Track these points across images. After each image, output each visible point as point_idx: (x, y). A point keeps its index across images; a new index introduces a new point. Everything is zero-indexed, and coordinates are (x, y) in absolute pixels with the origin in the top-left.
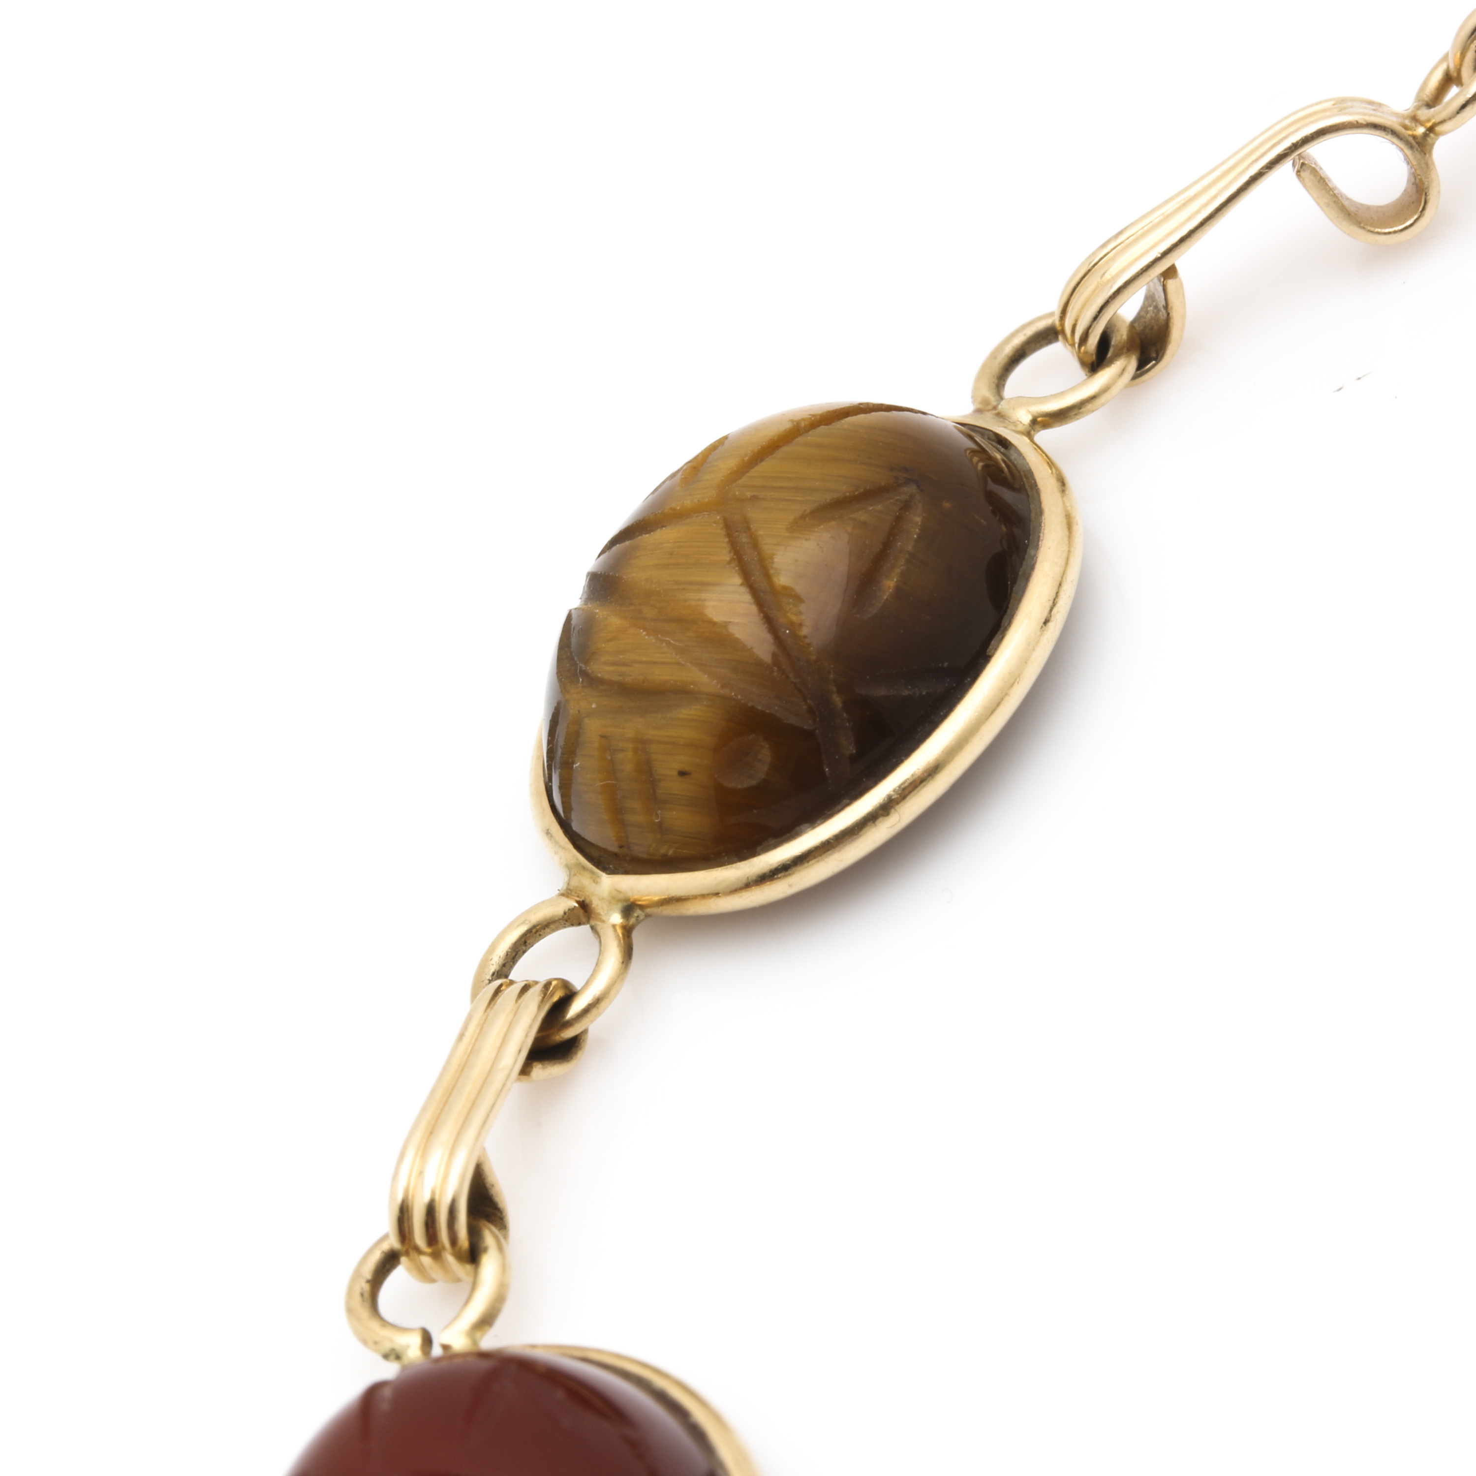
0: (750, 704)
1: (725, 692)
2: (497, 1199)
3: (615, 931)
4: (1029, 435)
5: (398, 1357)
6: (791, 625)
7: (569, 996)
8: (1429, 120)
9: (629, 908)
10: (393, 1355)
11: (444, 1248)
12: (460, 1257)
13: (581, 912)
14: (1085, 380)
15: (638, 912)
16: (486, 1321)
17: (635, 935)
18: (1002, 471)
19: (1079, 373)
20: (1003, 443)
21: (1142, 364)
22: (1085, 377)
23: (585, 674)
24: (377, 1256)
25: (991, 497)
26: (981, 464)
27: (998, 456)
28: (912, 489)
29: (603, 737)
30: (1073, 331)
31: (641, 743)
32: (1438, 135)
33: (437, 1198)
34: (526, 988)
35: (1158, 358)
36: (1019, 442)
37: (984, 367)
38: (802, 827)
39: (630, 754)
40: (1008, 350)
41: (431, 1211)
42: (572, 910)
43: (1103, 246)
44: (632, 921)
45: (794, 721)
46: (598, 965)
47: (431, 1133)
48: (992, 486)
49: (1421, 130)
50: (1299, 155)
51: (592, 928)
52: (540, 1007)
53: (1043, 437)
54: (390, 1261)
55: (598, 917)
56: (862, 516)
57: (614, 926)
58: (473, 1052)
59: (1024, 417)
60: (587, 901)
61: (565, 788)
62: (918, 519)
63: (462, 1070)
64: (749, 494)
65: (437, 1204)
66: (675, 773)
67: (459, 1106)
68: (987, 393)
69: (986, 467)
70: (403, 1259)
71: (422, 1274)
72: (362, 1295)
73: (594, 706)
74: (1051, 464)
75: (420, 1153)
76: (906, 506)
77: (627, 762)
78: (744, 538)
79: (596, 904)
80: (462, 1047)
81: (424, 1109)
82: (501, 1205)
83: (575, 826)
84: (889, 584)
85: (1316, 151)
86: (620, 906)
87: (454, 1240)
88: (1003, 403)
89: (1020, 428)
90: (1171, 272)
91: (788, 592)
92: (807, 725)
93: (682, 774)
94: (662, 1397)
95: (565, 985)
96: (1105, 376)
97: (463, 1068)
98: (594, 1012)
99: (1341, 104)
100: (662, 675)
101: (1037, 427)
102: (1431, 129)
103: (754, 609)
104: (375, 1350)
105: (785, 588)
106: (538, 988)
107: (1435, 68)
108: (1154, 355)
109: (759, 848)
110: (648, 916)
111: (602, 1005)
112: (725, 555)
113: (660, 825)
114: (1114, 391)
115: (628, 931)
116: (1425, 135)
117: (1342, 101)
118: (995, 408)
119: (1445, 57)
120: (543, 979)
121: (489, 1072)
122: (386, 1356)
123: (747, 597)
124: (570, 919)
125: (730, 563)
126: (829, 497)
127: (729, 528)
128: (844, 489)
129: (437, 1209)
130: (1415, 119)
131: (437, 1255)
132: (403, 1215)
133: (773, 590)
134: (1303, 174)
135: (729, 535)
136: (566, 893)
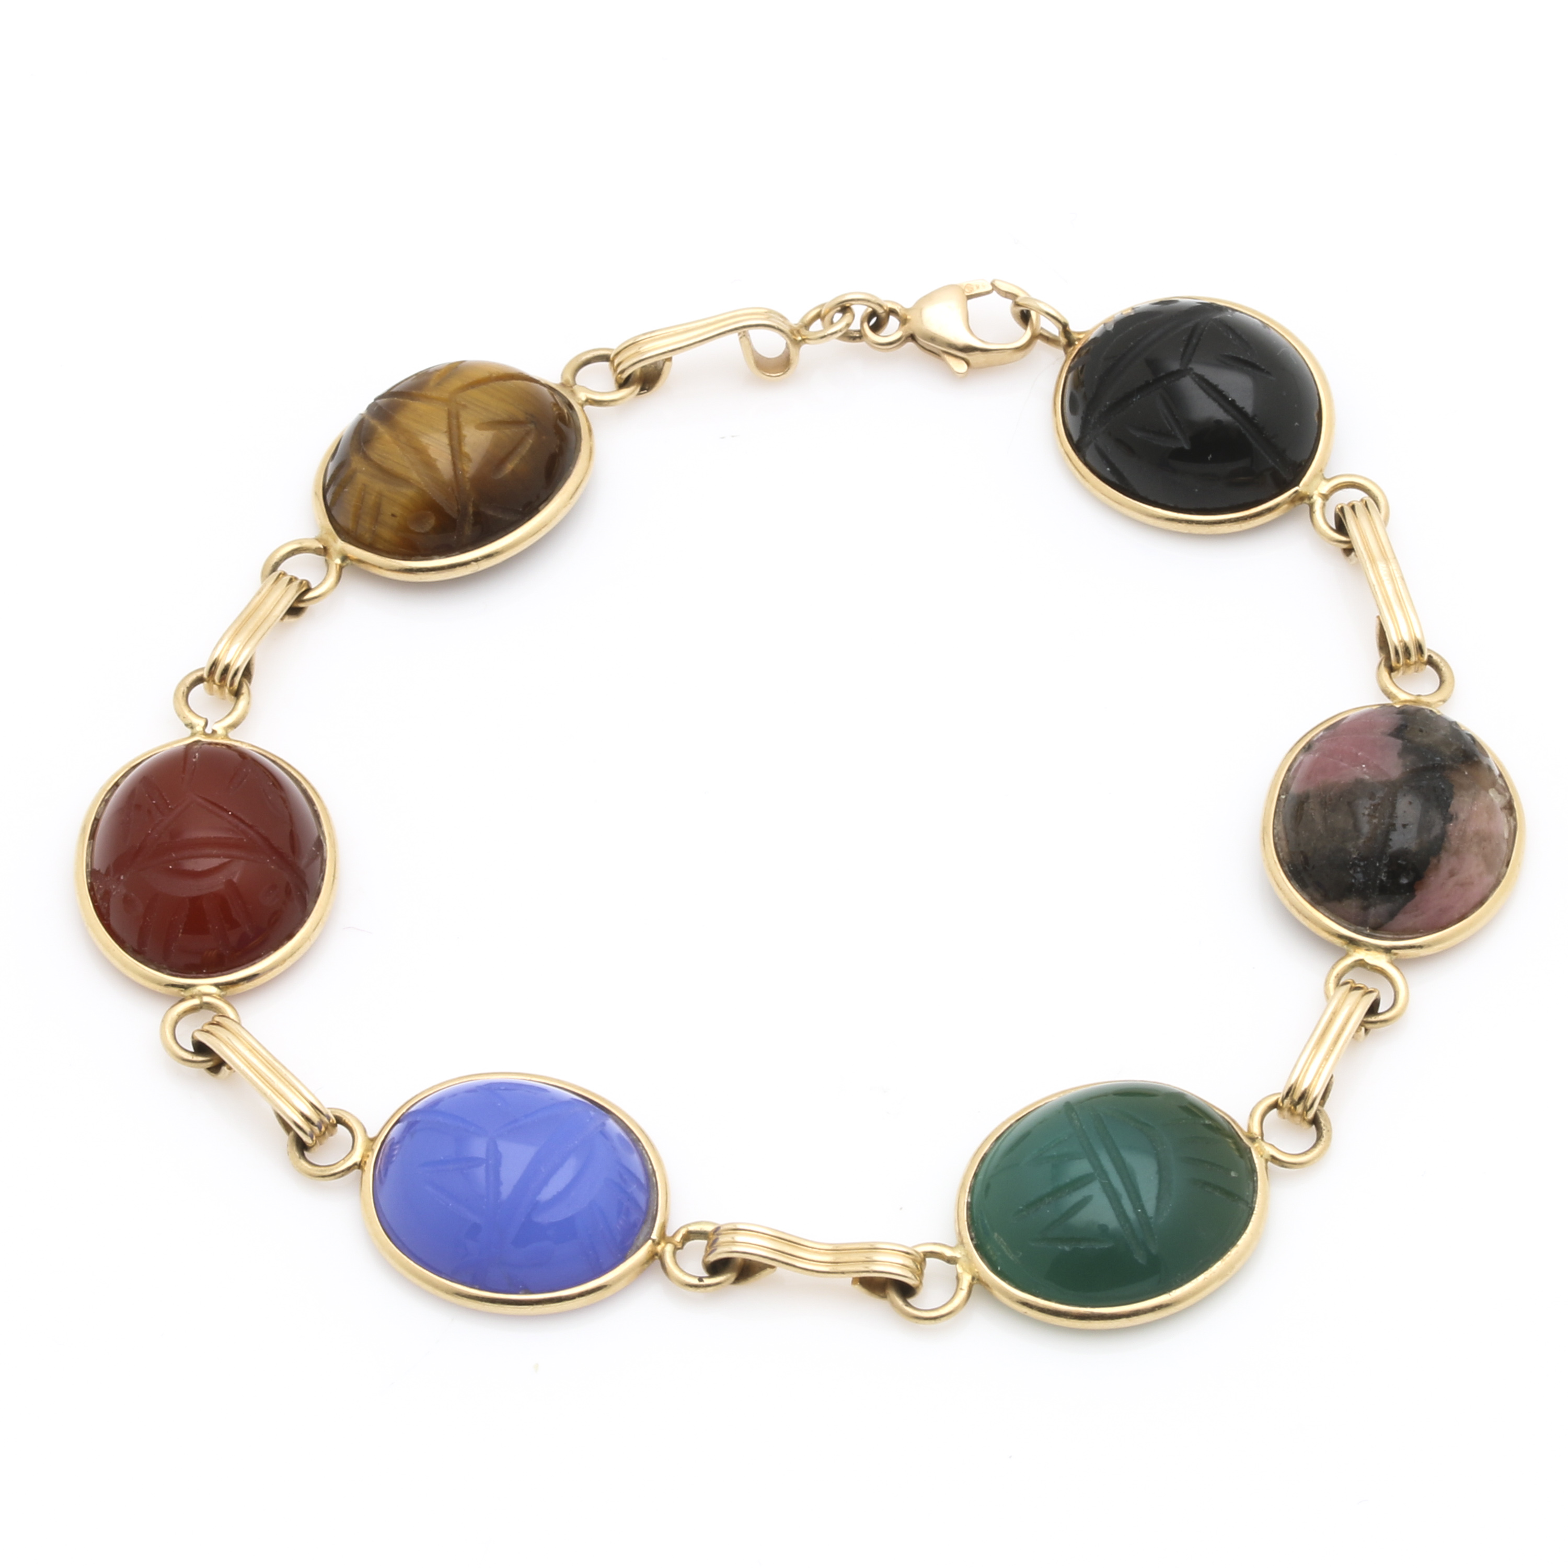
0: (434, 498)
1: (425, 489)
2: (251, 670)
3: (336, 567)
4: (582, 406)
5: (192, 728)
6: (463, 470)
7: (309, 590)
8: (804, 336)
9: (345, 558)
10: (190, 726)
11: (226, 685)
12: (230, 692)
13: (323, 551)
14: (615, 391)
15: (348, 562)
16: (234, 726)
17: (344, 570)
18: (565, 417)
19: (613, 385)
20: (570, 406)
21: (642, 389)
22: (615, 389)
23: (364, 453)
24: (194, 677)
25: (556, 427)
26: (557, 412)
27: (566, 411)
28: (532, 426)
29: (364, 485)
30: (619, 365)
31: (380, 495)
32: (806, 343)
33: (231, 664)
34: (291, 581)
35: (648, 390)
36: (577, 408)
37: (571, 362)
38: (435, 557)
39: (373, 497)
40: (584, 358)
41: (226, 670)
42: (320, 548)
43: (644, 334)
44: (344, 564)
45: (449, 512)
46: (325, 579)
47: (237, 634)
48: (558, 422)
49: (799, 338)
50: (744, 332)
51: (326, 560)
52: (297, 592)
53: (588, 408)
54: (200, 680)
55: (330, 557)
56: (507, 431)
57: (336, 564)
58: (262, 602)
59: (583, 396)
60: (328, 548)
61: (336, 495)
62: (531, 441)
63: (256, 609)
64: (463, 403)
65: (230, 668)
66: (390, 514)
67: (251, 626)
68: (569, 377)
69: (559, 414)
70: (205, 683)
71: (211, 692)
72: (183, 693)
73: (364, 469)
74: (587, 420)
75: (229, 642)
76: (528, 433)
77: (371, 499)
78: (454, 422)
79: (331, 550)
80: (258, 598)
81: (235, 622)
82: (252, 673)
83: (333, 512)
84: (510, 467)
85: (751, 332)
86: (341, 556)
87: (232, 684)
88: (576, 386)
89: (580, 402)
90: (670, 359)
91: (467, 455)
92: (455, 515)
93: (393, 515)
94: (304, 792)
95: (308, 583)
96: (625, 392)
97: (257, 608)
98: (316, 600)
99: (770, 313)
100: (399, 470)
101: (587, 403)
102: (803, 340)
103: (450, 457)
104: (182, 720)
105: (466, 453)
106: (298, 582)
107: (815, 309)
108: (647, 388)
109: (413, 558)
110: (352, 564)
111: (321, 598)
112: (444, 427)
113: (374, 531)
114: (626, 400)
115: (341, 568)
116: (800, 341)
117: (771, 311)
118: (571, 387)
119: (823, 305)
120: (300, 578)
121: (268, 616)
122: (187, 725)
123: (449, 451)
124: (316, 551)
125: (446, 432)
126: (497, 418)
127: (450, 415)
128: (504, 416)
129: (230, 669)
130: (798, 332)
131: (221, 687)
132: (214, 665)
133: (460, 451)
134: (741, 339)
135: (449, 418)
136: (318, 539)
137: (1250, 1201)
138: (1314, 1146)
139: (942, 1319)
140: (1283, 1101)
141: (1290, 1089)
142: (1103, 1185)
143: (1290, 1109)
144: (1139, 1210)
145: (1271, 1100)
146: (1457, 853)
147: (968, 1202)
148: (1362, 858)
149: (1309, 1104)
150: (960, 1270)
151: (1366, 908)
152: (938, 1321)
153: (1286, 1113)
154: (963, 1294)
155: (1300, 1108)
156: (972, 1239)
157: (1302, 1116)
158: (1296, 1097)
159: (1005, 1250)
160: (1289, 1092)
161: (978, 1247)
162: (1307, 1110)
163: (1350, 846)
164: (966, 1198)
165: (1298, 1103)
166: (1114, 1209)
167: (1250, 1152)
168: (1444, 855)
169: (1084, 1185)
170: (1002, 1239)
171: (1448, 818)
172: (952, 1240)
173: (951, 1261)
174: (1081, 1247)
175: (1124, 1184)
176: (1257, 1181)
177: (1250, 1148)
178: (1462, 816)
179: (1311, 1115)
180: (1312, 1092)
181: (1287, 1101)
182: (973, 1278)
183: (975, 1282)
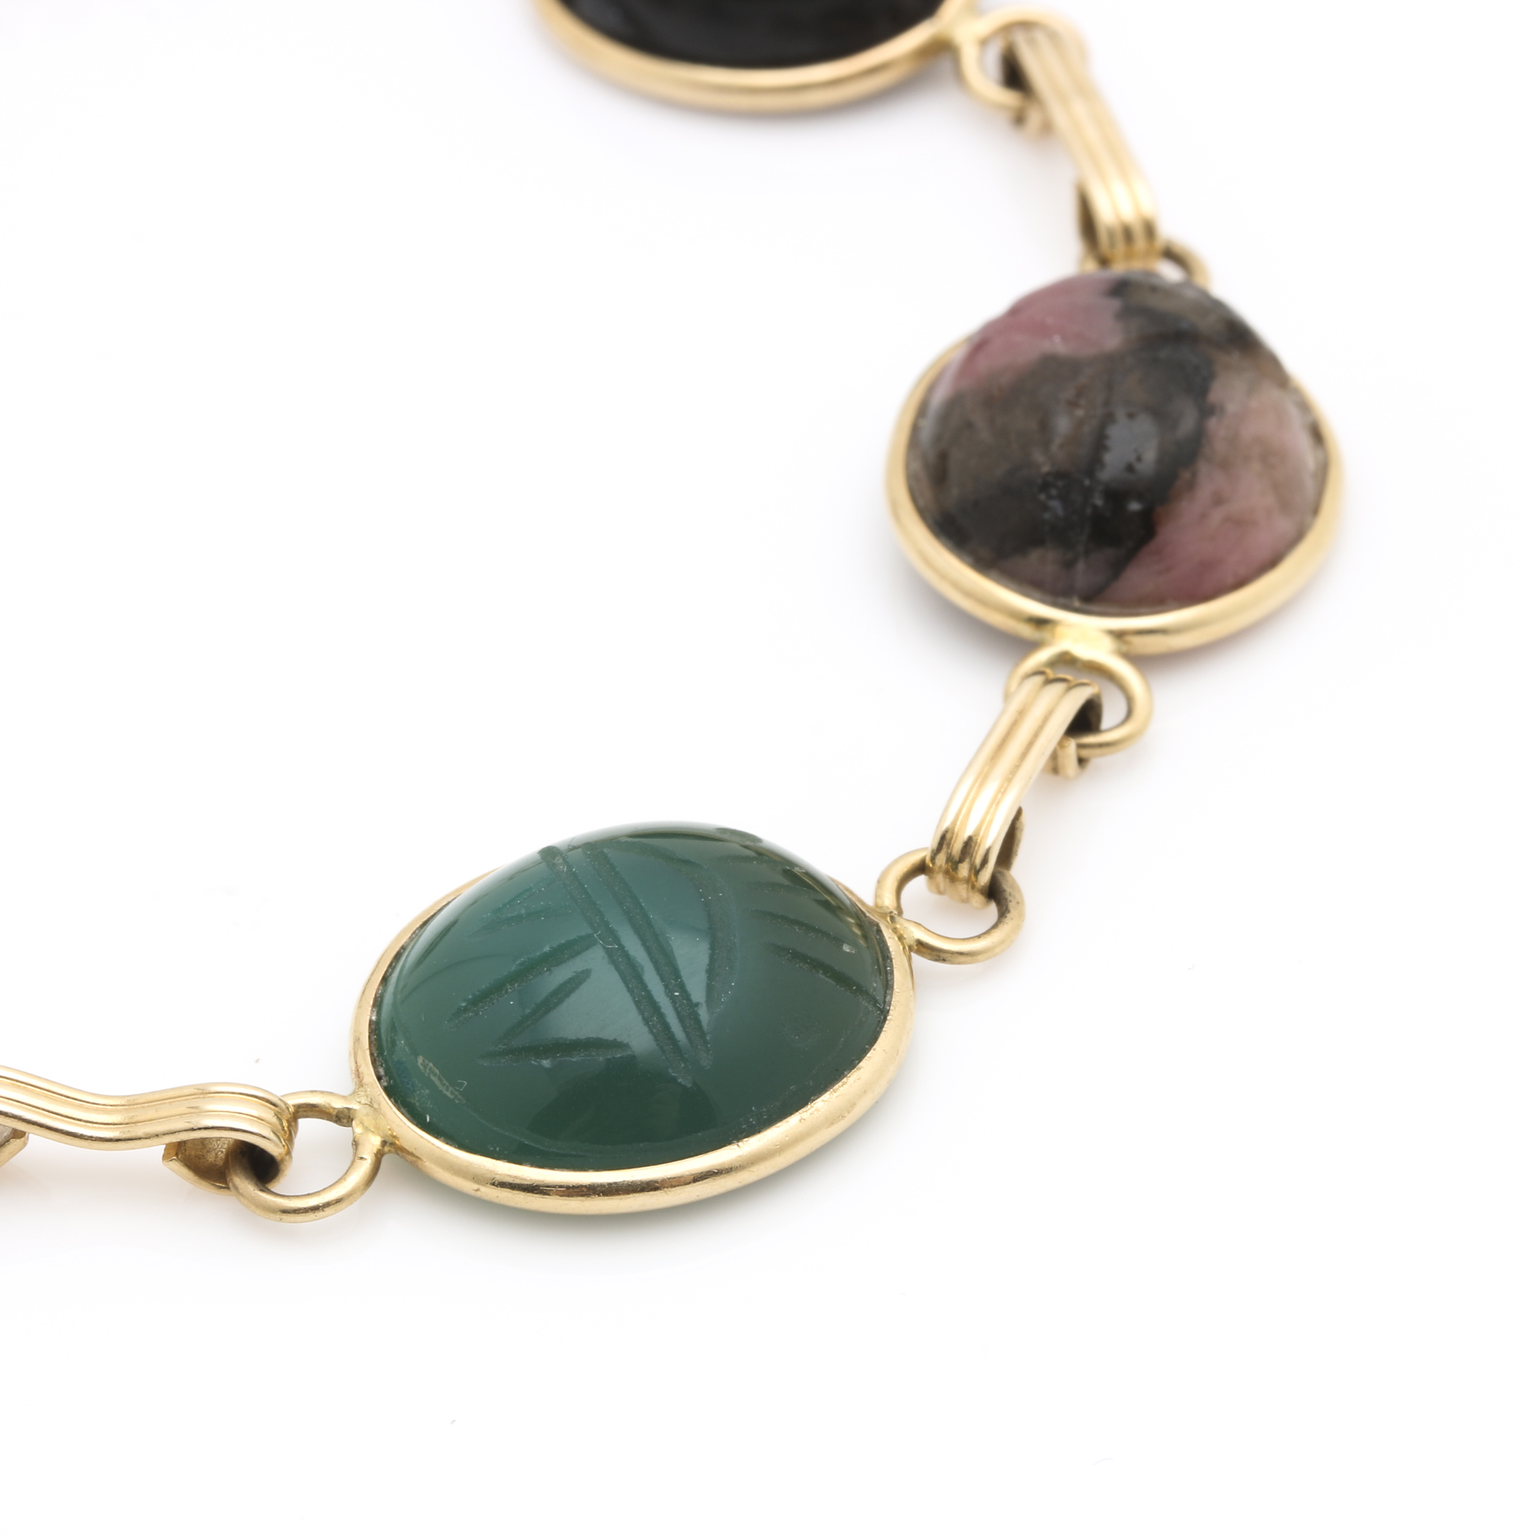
137: (879, 998)
138: (995, 926)
139: (328, 1210)
140: (933, 859)
141: (943, 838)
142: (610, 953)
143: (947, 872)
144: (677, 994)
145: (915, 859)
146: (1225, 465)
147: (371, 1022)
148: (1060, 475)
149: (978, 861)
150: (358, 1130)
151: (1069, 565)
152: (320, 1214)
153: (940, 878)
154: (364, 1168)
155: (964, 870)
156: (379, 1078)
157: (970, 883)
158: (957, 847)
159: (437, 1082)
160: (944, 840)
161: (390, 1091)
162: (976, 872)
163: (1038, 457)
164: (368, 1014)
165: (961, 860)
166: (630, 991)
167: (879, 931)
168: (1203, 468)
169: (574, 955)
170: (431, 1065)
171: (1207, 411)
172: (346, 1085)
173: (343, 1118)
174: (574, 1060)
175: (648, 950)
176: (892, 972)
177: (877, 925)
178: (1232, 407)
179: (985, 877)
180: (983, 837)
181: (941, 859)
182: (384, 1143)
183: (386, 1149)
